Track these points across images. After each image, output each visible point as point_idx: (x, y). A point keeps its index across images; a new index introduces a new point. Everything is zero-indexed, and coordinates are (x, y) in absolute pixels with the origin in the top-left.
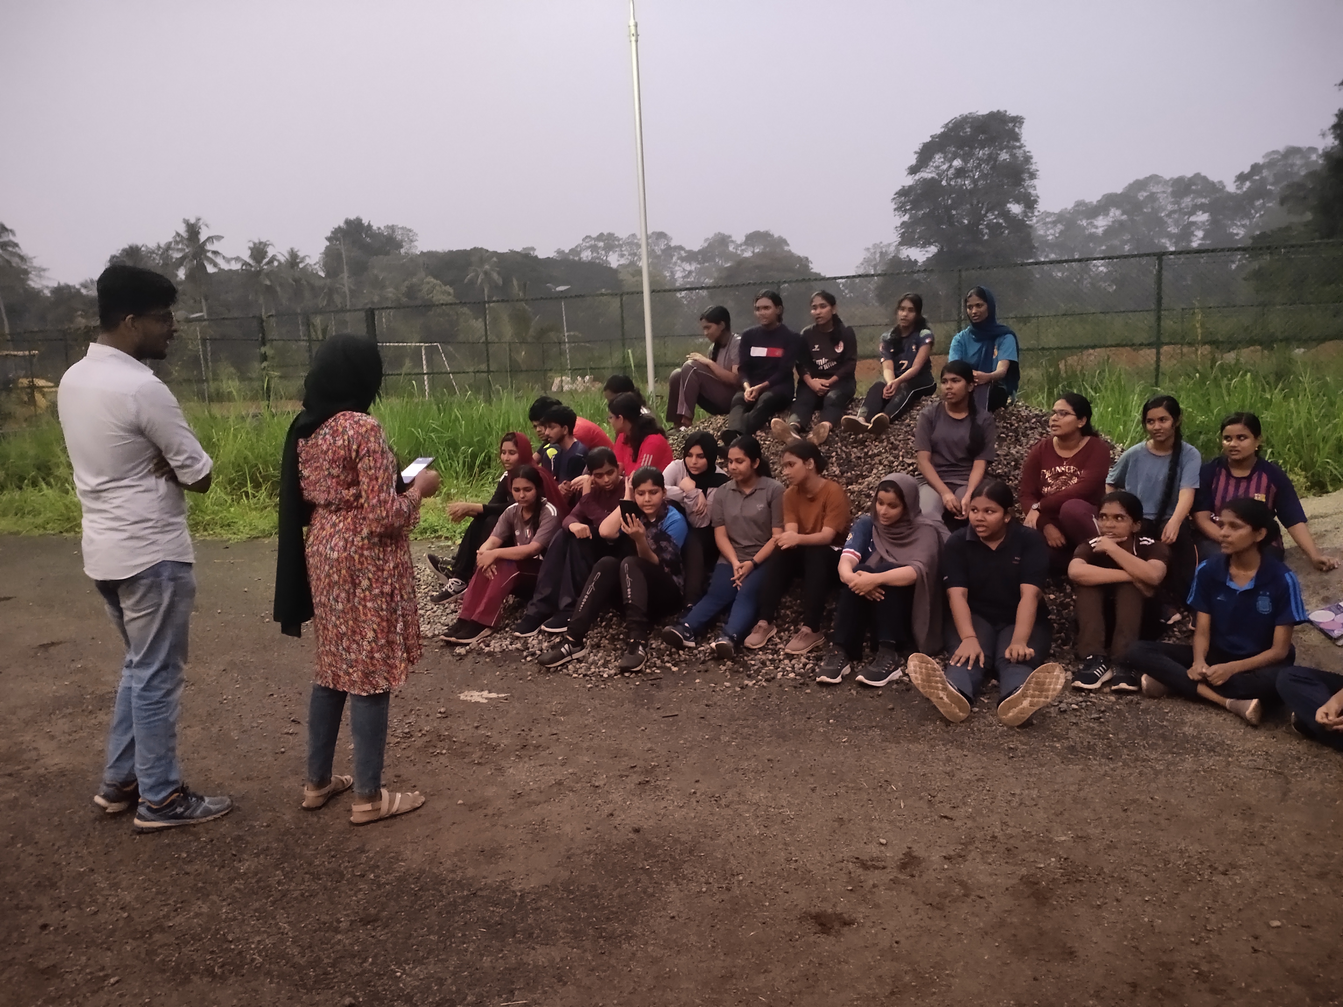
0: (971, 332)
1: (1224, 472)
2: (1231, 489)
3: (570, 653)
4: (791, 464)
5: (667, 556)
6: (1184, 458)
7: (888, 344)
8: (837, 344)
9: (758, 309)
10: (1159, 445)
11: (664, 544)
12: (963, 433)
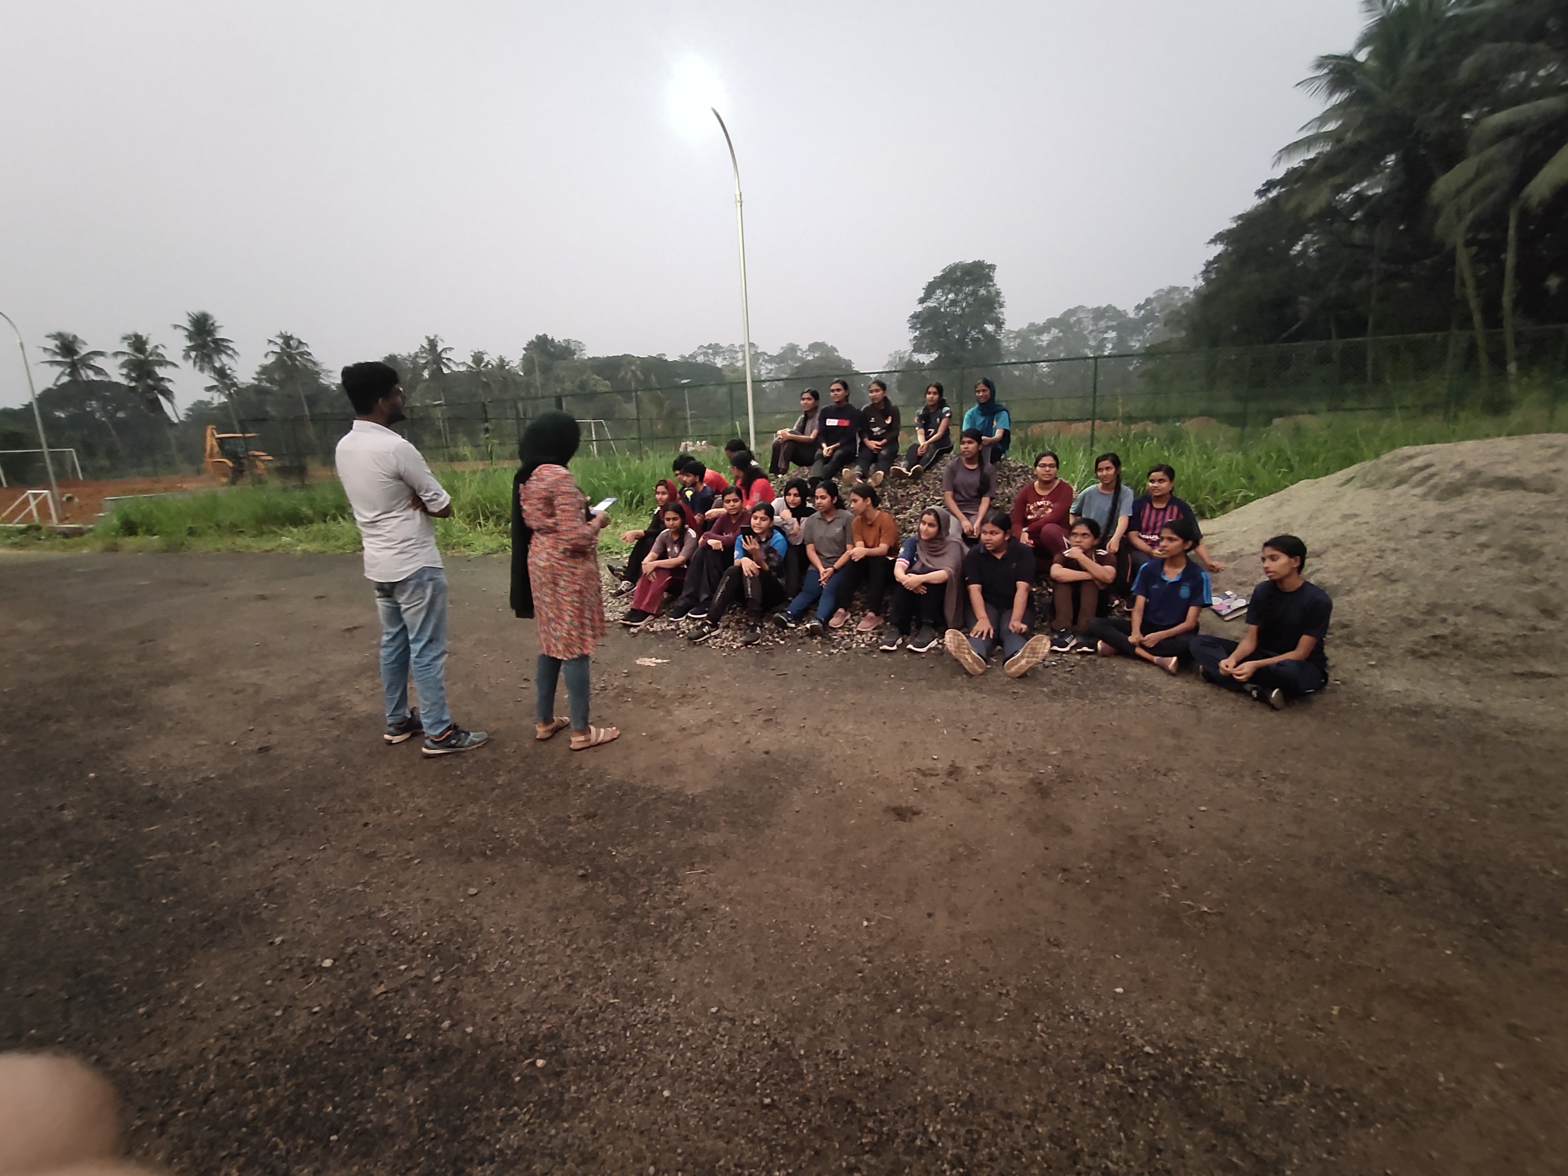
0: (979, 409)
1: (1148, 505)
2: (1153, 517)
3: (709, 632)
4: (855, 501)
5: (774, 564)
6: (1122, 496)
7: (921, 417)
8: (887, 418)
9: (833, 391)
10: (1106, 486)
11: (771, 555)
12: (975, 479)
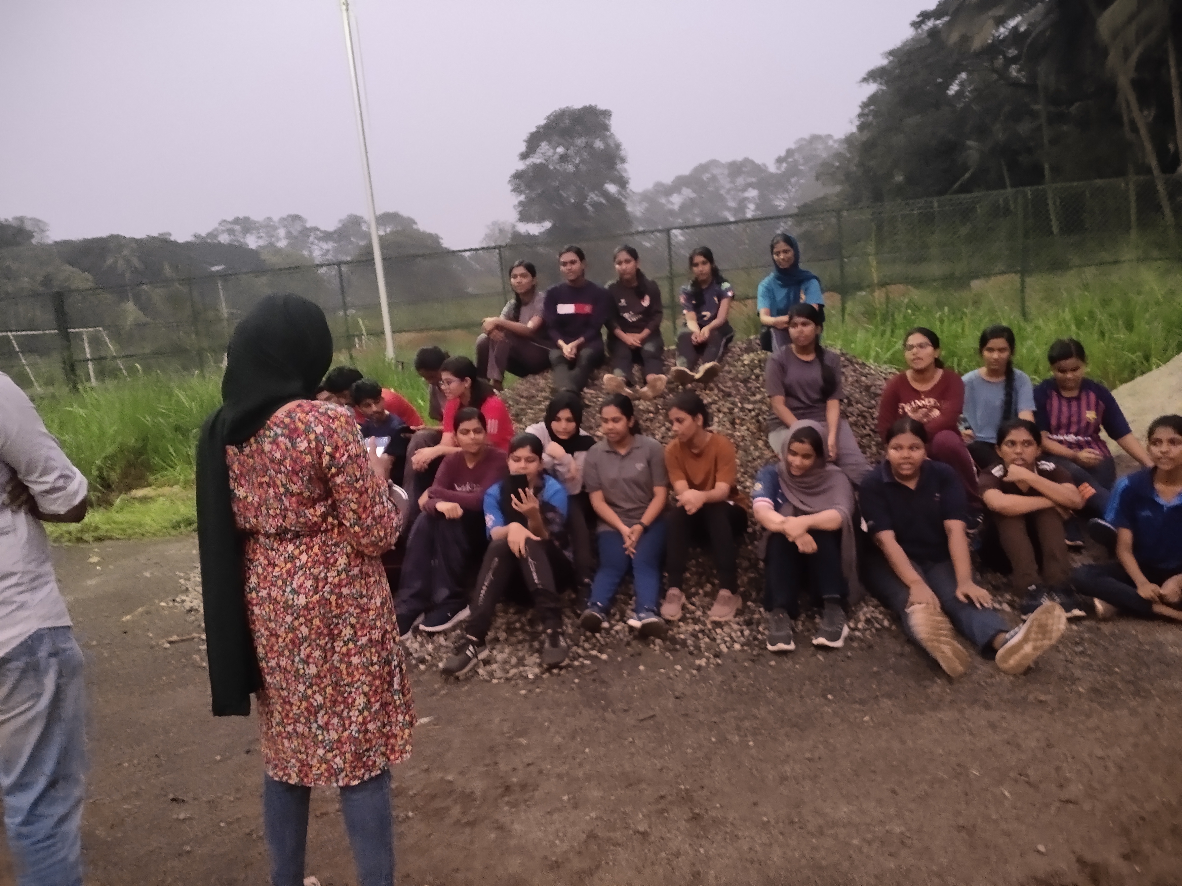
0: (778, 278)
1: (1054, 394)
2: (1065, 409)
4: (680, 421)
5: (556, 528)
6: (1017, 384)
7: (690, 296)
8: (642, 298)
9: (565, 264)
10: (992, 372)
11: (550, 515)
12: (815, 374)
